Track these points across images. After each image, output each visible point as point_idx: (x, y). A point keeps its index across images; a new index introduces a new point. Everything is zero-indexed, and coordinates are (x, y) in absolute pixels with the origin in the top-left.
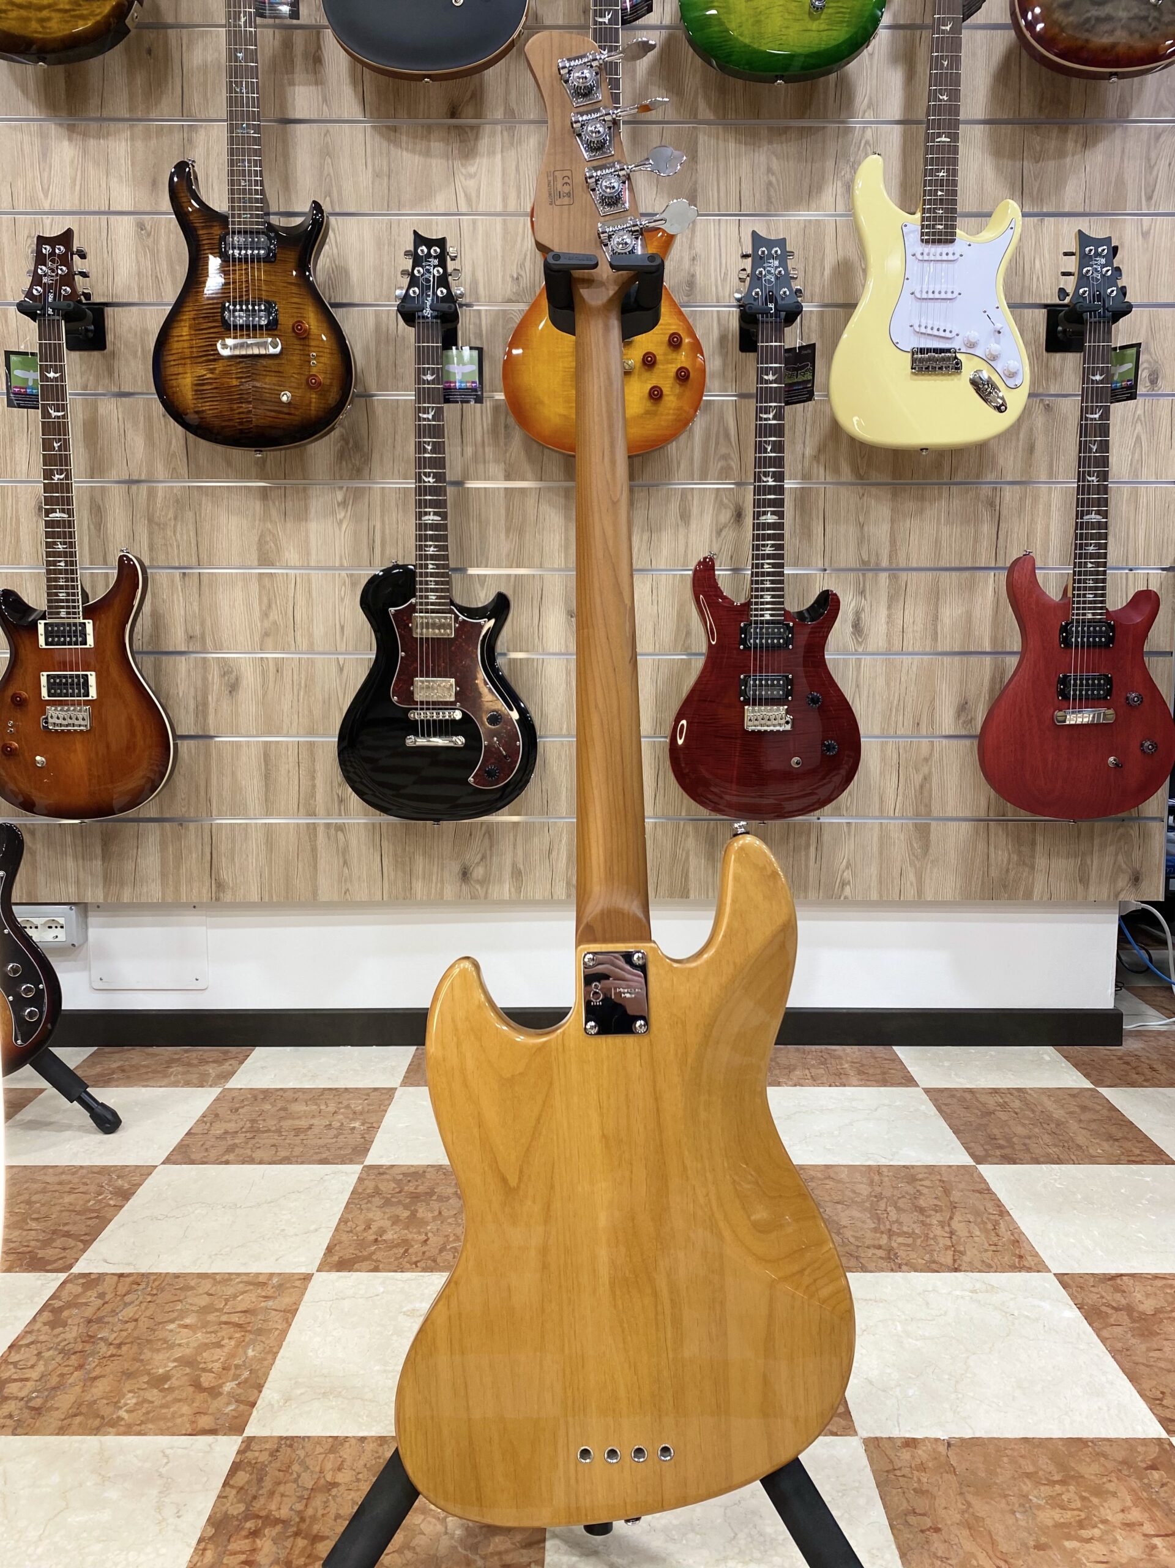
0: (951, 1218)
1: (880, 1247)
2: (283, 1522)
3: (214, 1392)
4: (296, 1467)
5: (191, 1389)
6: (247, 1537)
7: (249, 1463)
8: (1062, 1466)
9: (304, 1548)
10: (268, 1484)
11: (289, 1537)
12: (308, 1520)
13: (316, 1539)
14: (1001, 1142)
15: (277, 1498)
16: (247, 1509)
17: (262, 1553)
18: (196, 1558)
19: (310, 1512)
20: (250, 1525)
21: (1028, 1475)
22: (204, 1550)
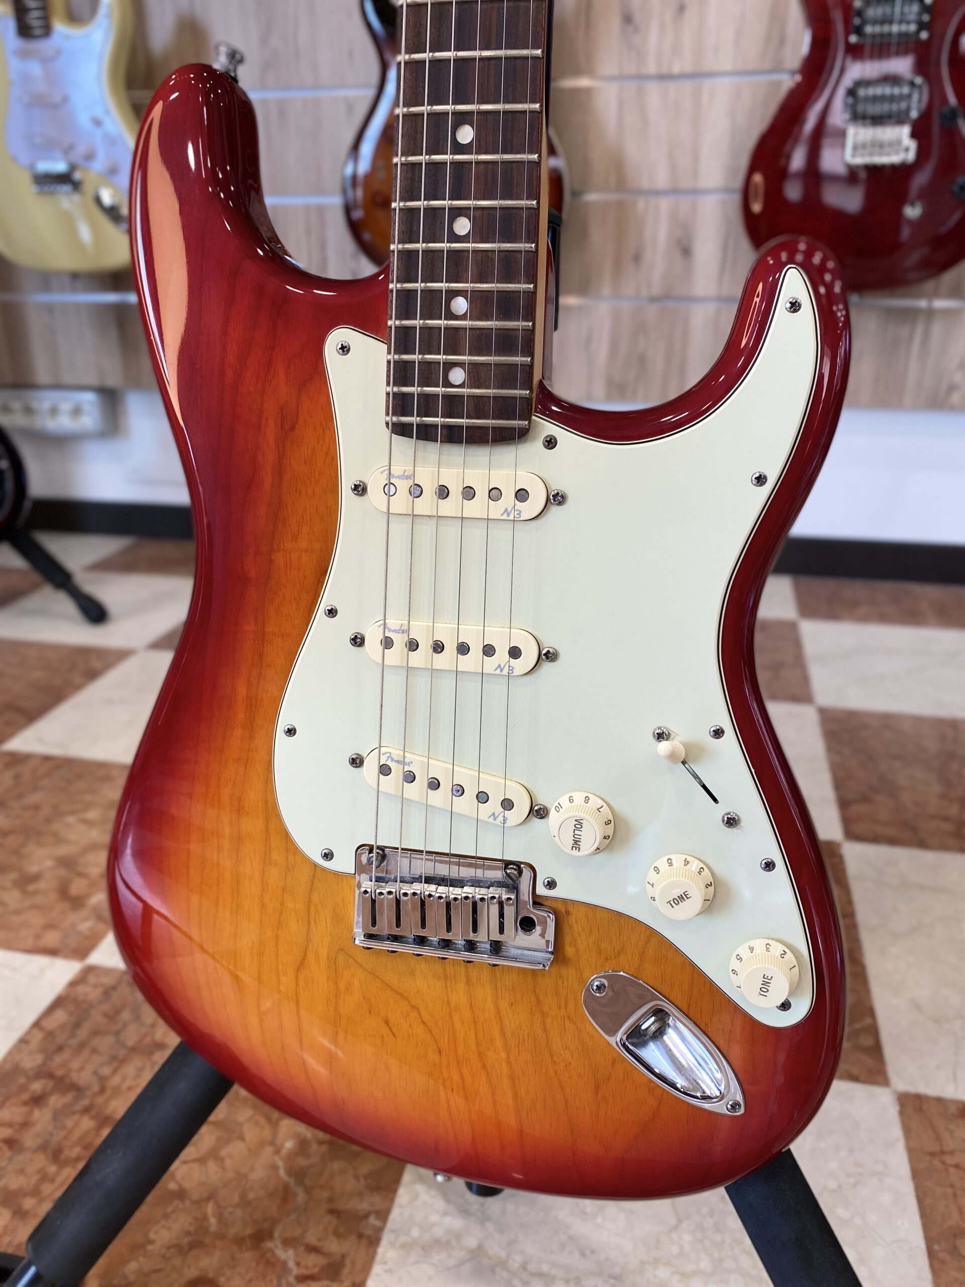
1: (946, 819)
2: (78, 1090)
3: (77, 902)
5: (54, 895)
6: (25, 1103)
9: (87, 1133)
10: (82, 1033)
11: (74, 1113)
12: (108, 1093)
15: (85, 1053)
16: (44, 1064)
17: (33, 1131)
19: (116, 1080)
20: (37, 1087)
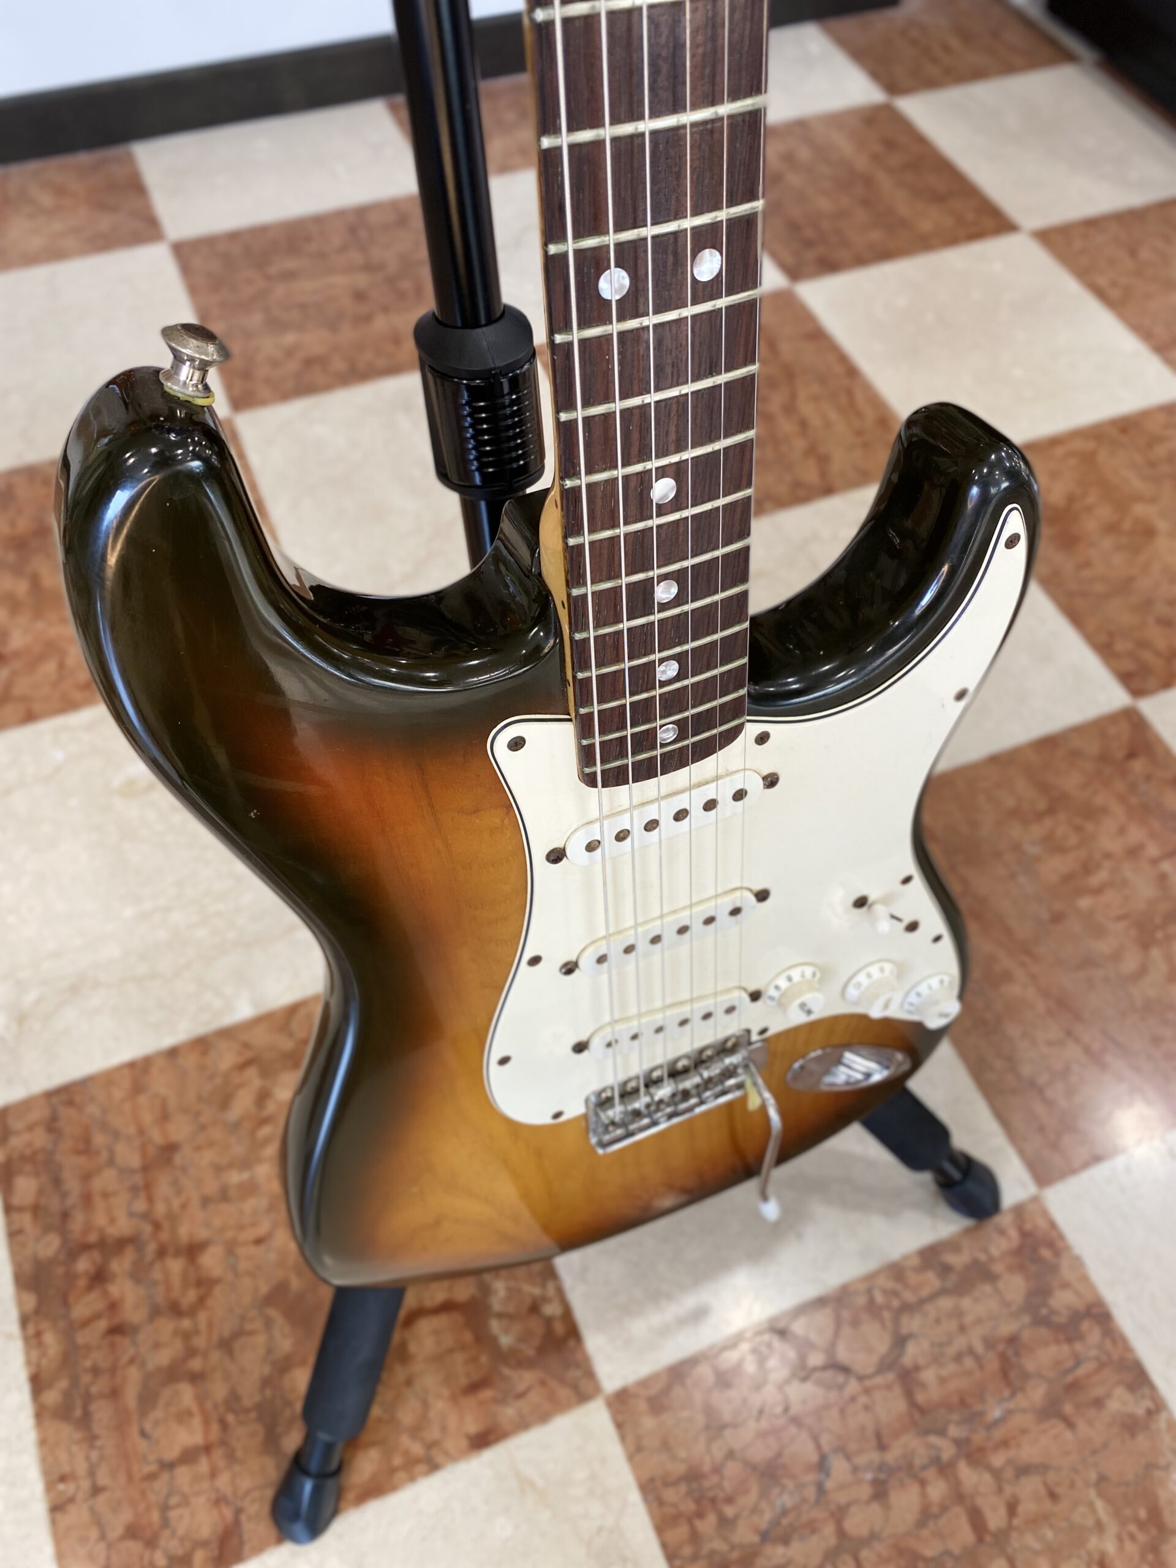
0: (793, 396)
4: (99, 1139)
7: (23, 1158)
8: (1044, 788)
13: (193, 1251)
14: (809, 233)
18: (35, 1354)
21: (1014, 813)
22: (38, 1334)
